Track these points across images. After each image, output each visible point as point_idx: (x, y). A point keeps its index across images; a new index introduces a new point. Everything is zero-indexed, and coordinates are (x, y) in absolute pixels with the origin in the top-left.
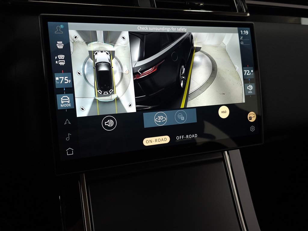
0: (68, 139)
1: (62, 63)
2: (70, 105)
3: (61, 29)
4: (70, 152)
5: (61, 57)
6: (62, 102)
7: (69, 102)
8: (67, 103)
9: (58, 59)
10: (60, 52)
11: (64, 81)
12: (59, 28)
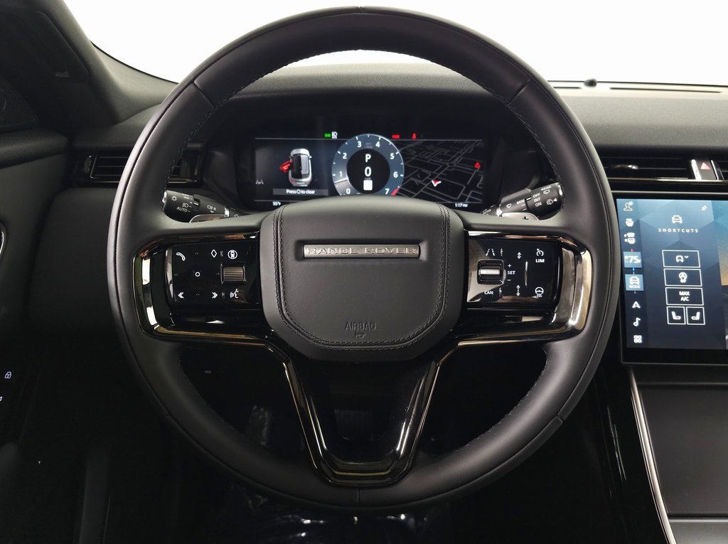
0: (636, 324)
1: (632, 241)
2: (639, 287)
3: (631, 206)
4: (638, 339)
5: (631, 235)
6: (631, 283)
7: (638, 283)
8: (636, 284)
9: (627, 237)
10: (630, 230)
11: (634, 261)
12: (628, 205)
